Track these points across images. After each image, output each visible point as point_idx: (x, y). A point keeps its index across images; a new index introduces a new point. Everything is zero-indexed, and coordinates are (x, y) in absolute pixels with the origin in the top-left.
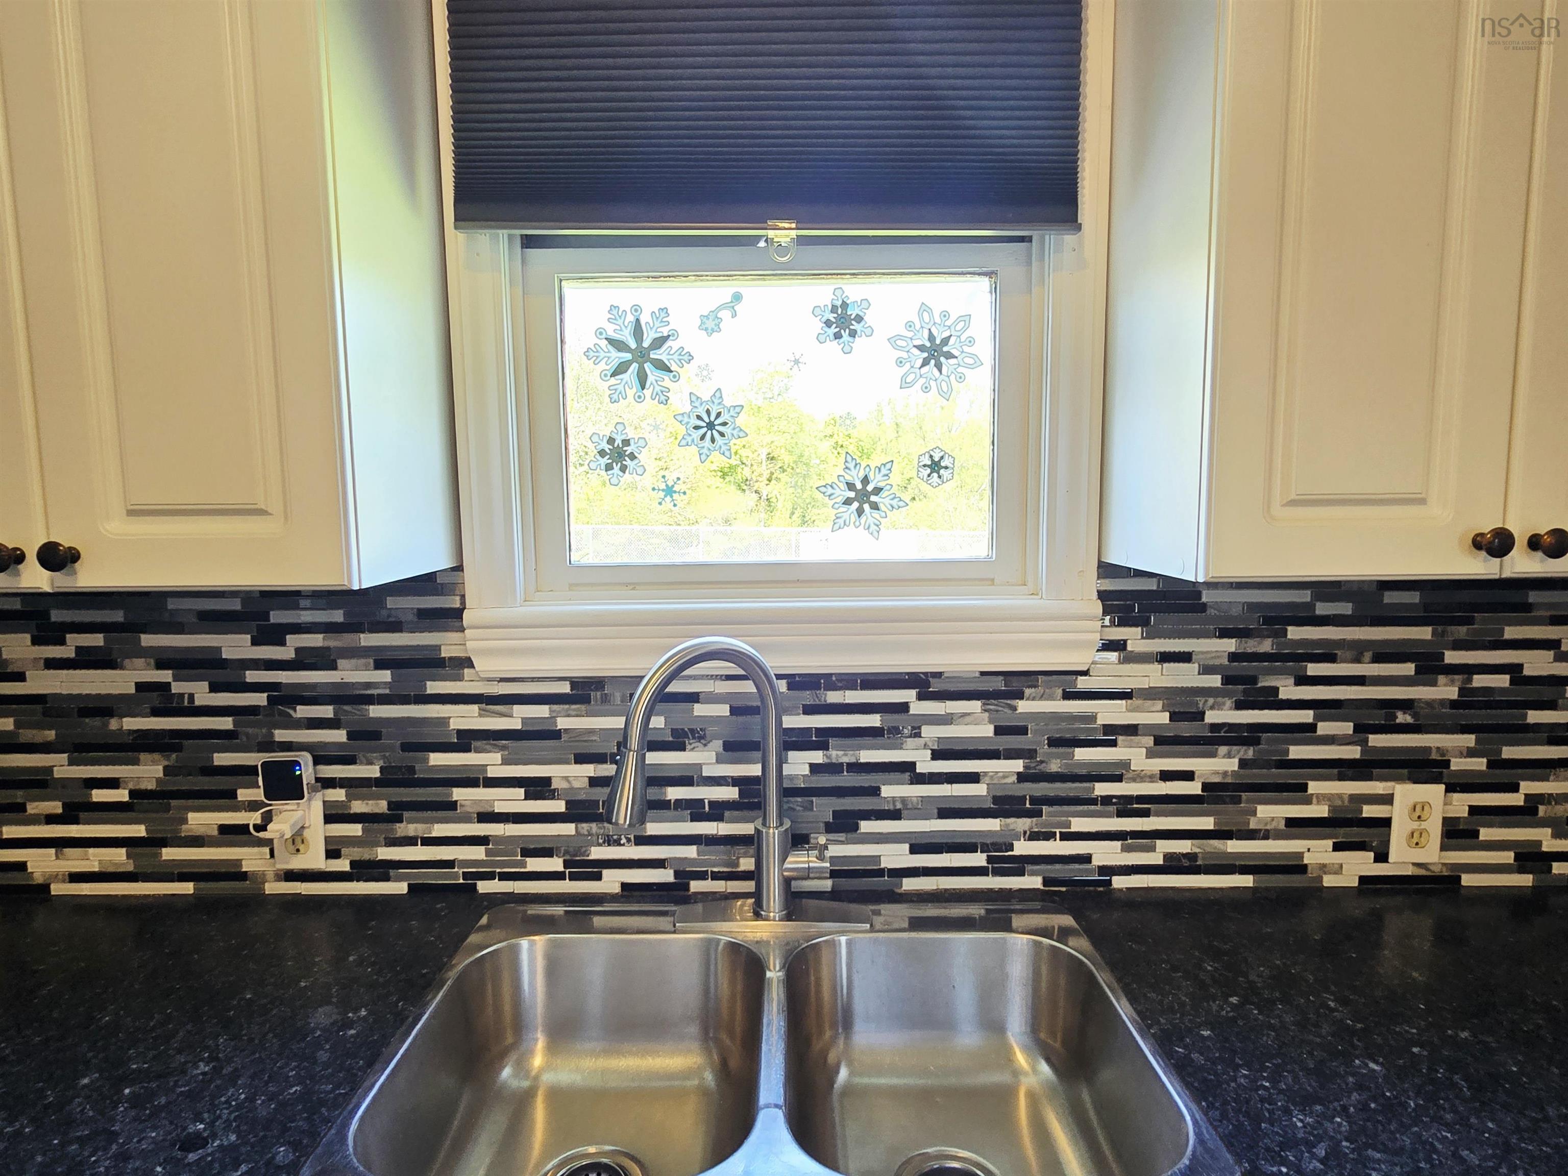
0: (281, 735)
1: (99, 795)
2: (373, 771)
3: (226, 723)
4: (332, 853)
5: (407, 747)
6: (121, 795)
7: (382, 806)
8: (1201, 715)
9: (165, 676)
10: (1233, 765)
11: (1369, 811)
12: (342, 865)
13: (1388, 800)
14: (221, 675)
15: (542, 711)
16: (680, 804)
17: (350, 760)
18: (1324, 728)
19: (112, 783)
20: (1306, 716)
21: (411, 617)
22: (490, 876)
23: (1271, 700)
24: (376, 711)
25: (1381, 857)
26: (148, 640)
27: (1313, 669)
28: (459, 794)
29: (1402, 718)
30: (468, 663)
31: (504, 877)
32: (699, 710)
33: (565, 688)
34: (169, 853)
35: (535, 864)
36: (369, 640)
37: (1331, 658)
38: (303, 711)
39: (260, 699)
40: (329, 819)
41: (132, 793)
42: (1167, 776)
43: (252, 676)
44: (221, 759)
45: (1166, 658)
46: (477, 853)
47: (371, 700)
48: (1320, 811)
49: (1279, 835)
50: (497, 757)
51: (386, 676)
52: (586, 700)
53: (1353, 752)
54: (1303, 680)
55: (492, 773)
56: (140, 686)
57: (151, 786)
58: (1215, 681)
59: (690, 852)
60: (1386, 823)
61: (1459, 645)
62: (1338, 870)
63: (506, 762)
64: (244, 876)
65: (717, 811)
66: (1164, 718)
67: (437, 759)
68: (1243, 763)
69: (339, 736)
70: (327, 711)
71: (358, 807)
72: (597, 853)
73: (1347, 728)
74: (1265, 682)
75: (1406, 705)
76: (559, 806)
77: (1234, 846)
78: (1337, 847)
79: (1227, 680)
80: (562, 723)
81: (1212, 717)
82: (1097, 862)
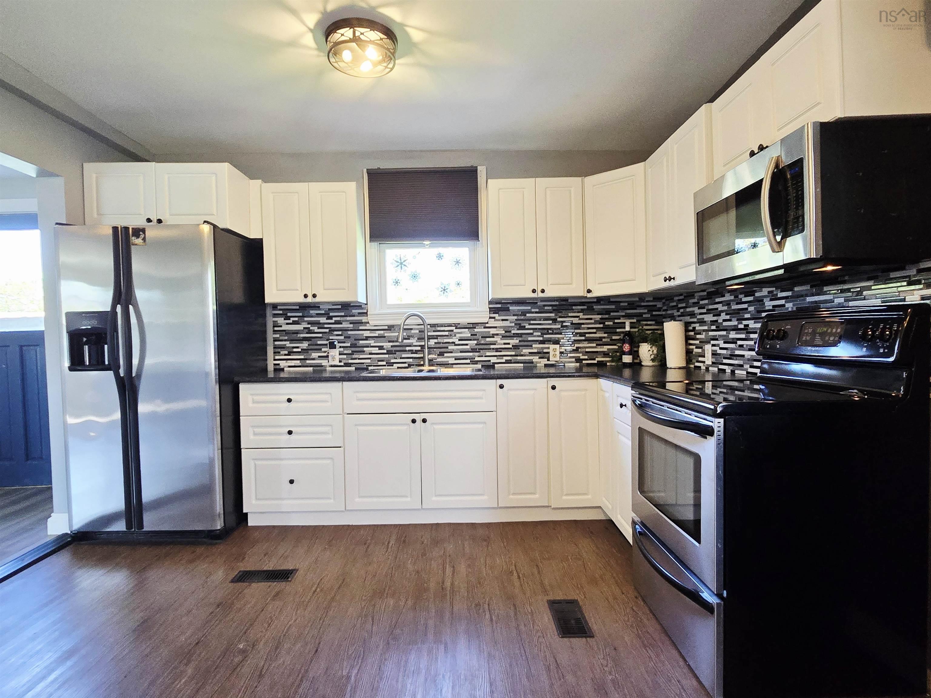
0: (331, 338)
1: (295, 350)
2: (349, 345)
3: (320, 335)
4: (340, 362)
5: (355, 340)
6: (299, 350)
7: (350, 352)
8: (510, 332)
9: (309, 326)
10: (518, 341)
11: (545, 351)
12: (342, 364)
13: (549, 348)
14: (321, 326)
15: (382, 332)
16: (409, 351)
17: (344, 342)
18: (535, 334)
19: (298, 347)
20: (531, 331)
21: (357, 314)
22: (371, 366)
23: (524, 328)
24: (350, 333)
25: (548, 360)
26: (306, 319)
27: (532, 322)
28: (365, 349)
29: (550, 331)
30: (368, 323)
31: (374, 366)
32: (412, 331)
33: (386, 328)
34: (308, 362)
35: (380, 363)
36: (348, 318)
37: (535, 320)
38: (336, 333)
39: (327, 330)
40: (340, 354)
41: (302, 350)
42: (505, 344)
43: (326, 326)
44: (319, 342)
45: (503, 320)
46: (369, 361)
47: (348, 330)
48: (536, 351)
49: (528, 356)
50: (373, 341)
51: (352, 325)
52: (390, 330)
53: (541, 339)
54: (530, 324)
55: (372, 345)
56: (304, 328)
57: (305, 348)
58: (513, 324)
59: (411, 360)
60: (548, 353)
61: (560, 317)
62: (540, 363)
63: (375, 342)
64: (322, 366)
65: (416, 352)
66: (504, 332)
67: (361, 342)
68: (520, 341)
69: (342, 338)
70: (340, 333)
71: (345, 352)
72: (392, 361)
73: (540, 334)
74: (523, 325)
75: (550, 329)
76: (385, 351)
77: (519, 358)
78: (540, 358)
79: (515, 324)
80: (386, 335)
81: (513, 332)
82: (492, 361)
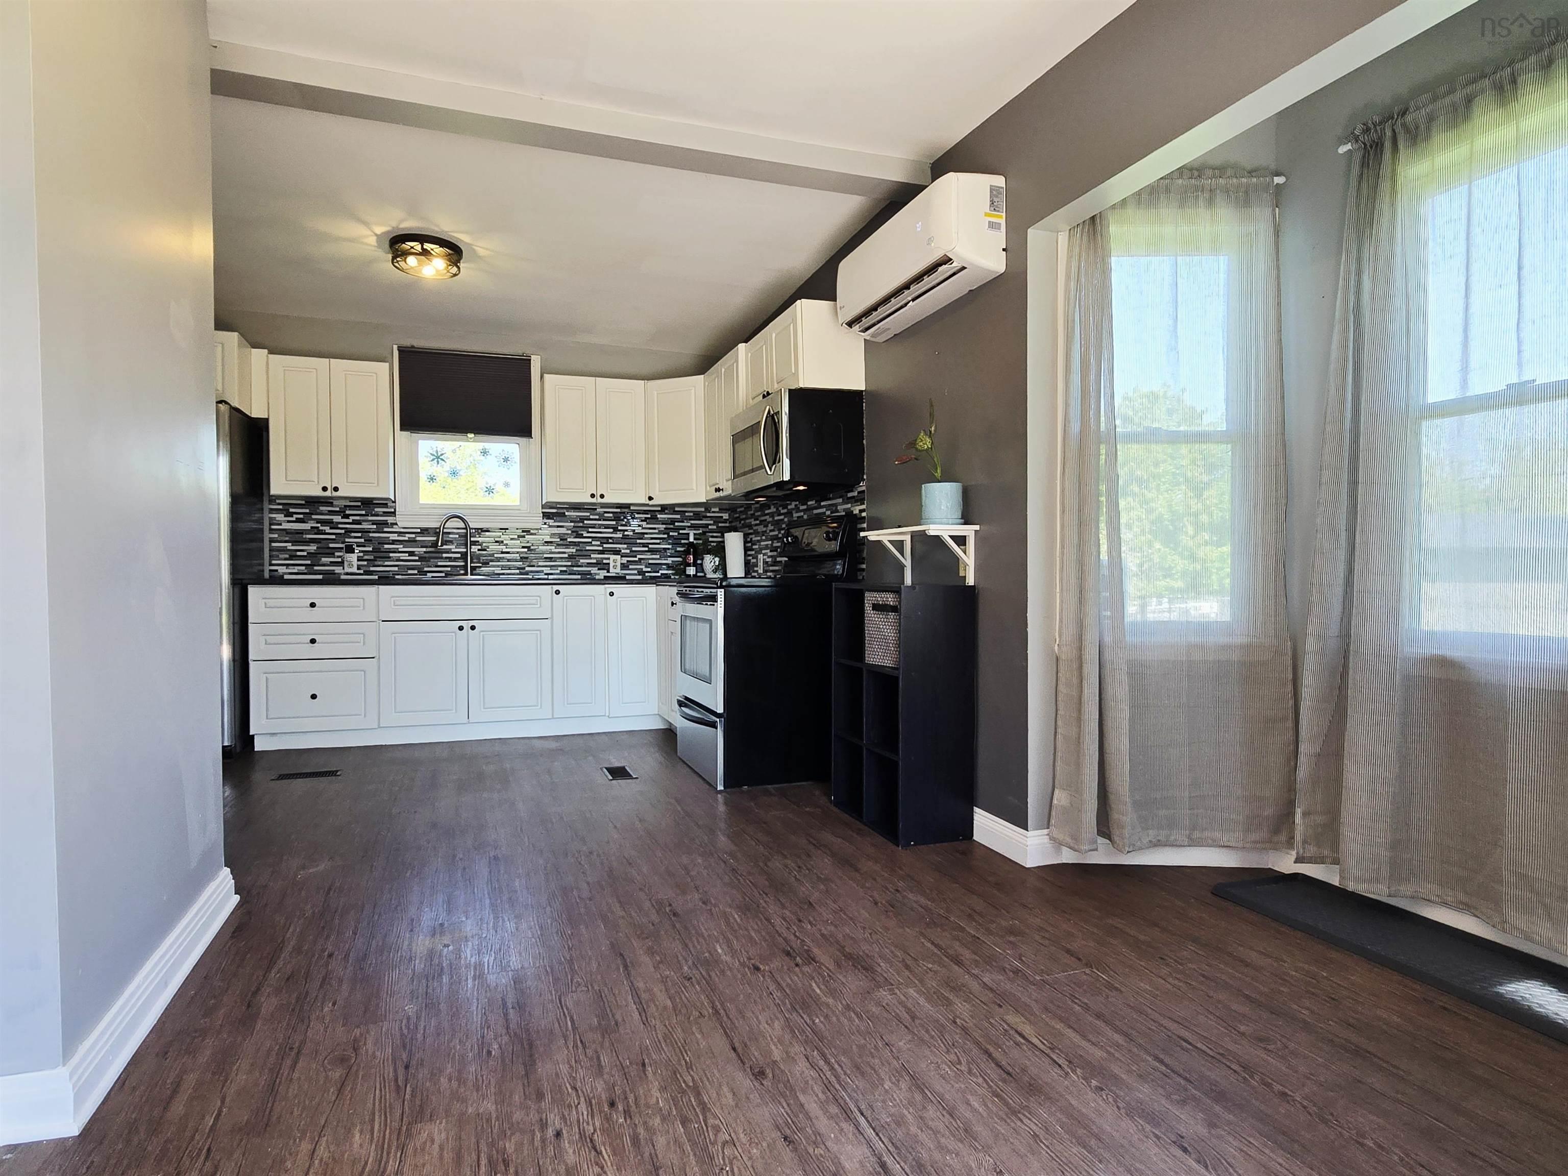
0: (347, 540)
1: (299, 553)
2: (371, 549)
3: (334, 537)
4: (358, 569)
5: (379, 543)
6: (305, 554)
7: (372, 557)
8: (566, 539)
9: (319, 525)
10: (574, 550)
11: (605, 561)
12: (362, 572)
13: (609, 559)
14: (332, 525)
15: (413, 536)
16: (446, 558)
17: (364, 546)
18: (593, 543)
19: (302, 551)
20: (590, 540)
21: (382, 513)
22: (398, 575)
23: (581, 536)
24: (371, 535)
25: (608, 572)
26: (314, 517)
27: (590, 530)
28: (391, 555)
29: (610, 541)
30: (396, 524)
31: (402, 575)
32: (451, 536)
33: (419, 530)
34: (316, 568)
35: (410, 572)
36: (370, 518)
37: (594, 528)
38: (353, 534)
39: (343, 531)
40: (358, 560)
41: (308, 553)
42: (560, 553)
43: (340, 526)
44: (331, 545)
45: (558, 527)
46: (396, 569)
47: (370, 532)
48: (595, 561)
49: (585, 566)
50: (402, 546)
51: (375, 527)
52: (423, 533)
53: (601, 548)
54: (589, 532)
55: (400, 550)
56: (312, 527)
57: (313, 551)
58: (570, 532)
59: (449, 569)
60: (609, 564)
61: (622, 525)
62: (599, 574)
63: (404, 547)
64: (335, 574)
65: (455, 559)
66: (559, 540)
67: (386, 546)
68: (577, 550)
69: (362, 540)
70: (360, 535)
71: (366, 557)
72: (426, 569)
73: (598, 543)
74: (580, 532)
75: (611, 538)
76: (417, 558)
77: (575, 569)
78: (599, 569)
79: (572, 532)
80: (418, 539)
81: (569, 540)
